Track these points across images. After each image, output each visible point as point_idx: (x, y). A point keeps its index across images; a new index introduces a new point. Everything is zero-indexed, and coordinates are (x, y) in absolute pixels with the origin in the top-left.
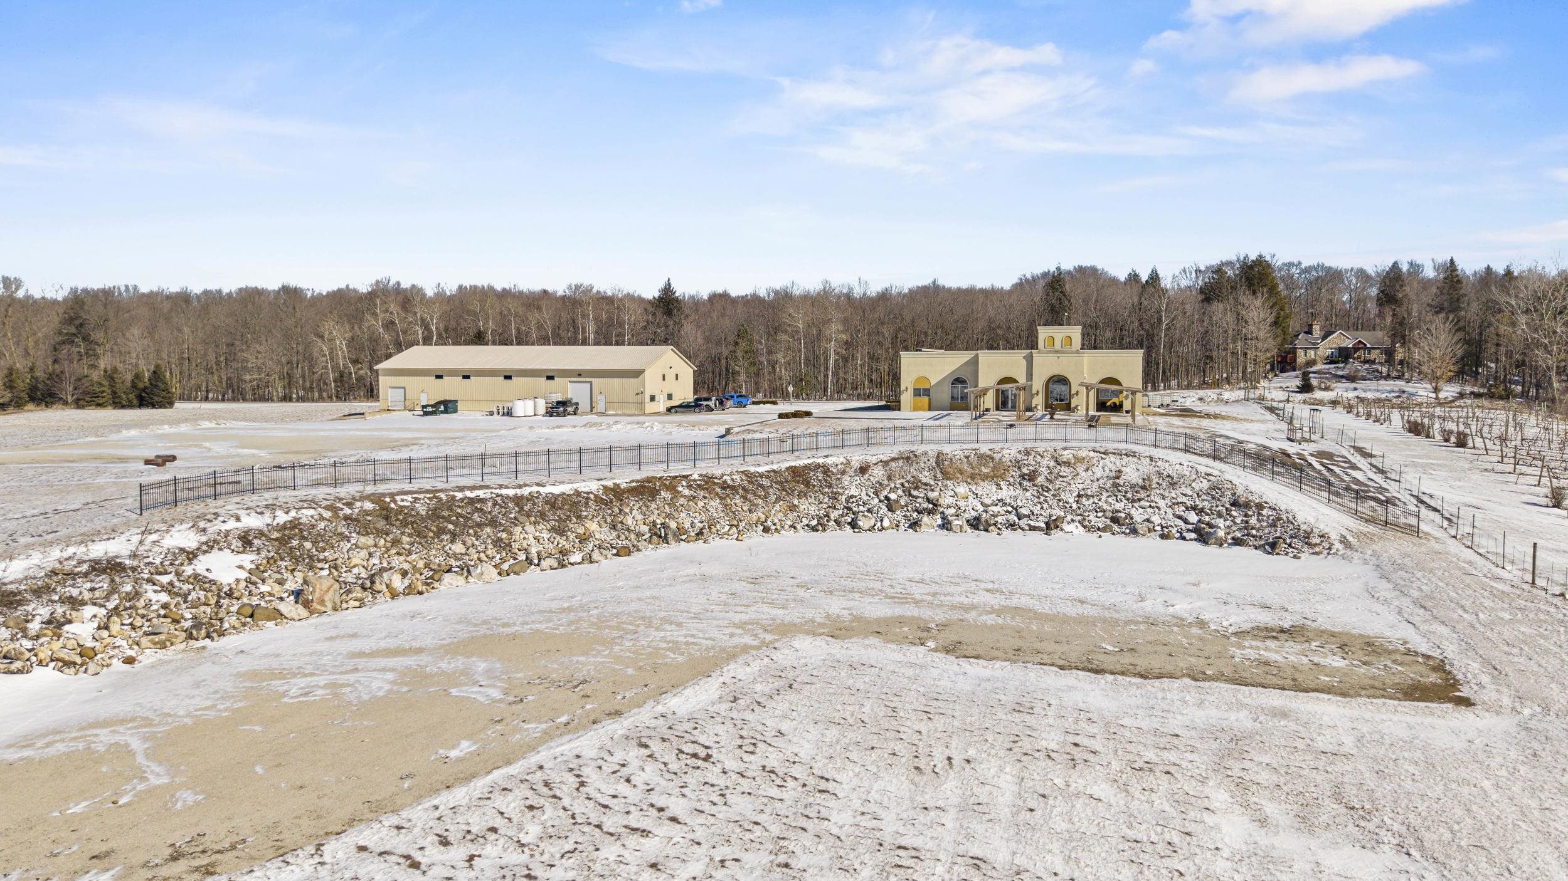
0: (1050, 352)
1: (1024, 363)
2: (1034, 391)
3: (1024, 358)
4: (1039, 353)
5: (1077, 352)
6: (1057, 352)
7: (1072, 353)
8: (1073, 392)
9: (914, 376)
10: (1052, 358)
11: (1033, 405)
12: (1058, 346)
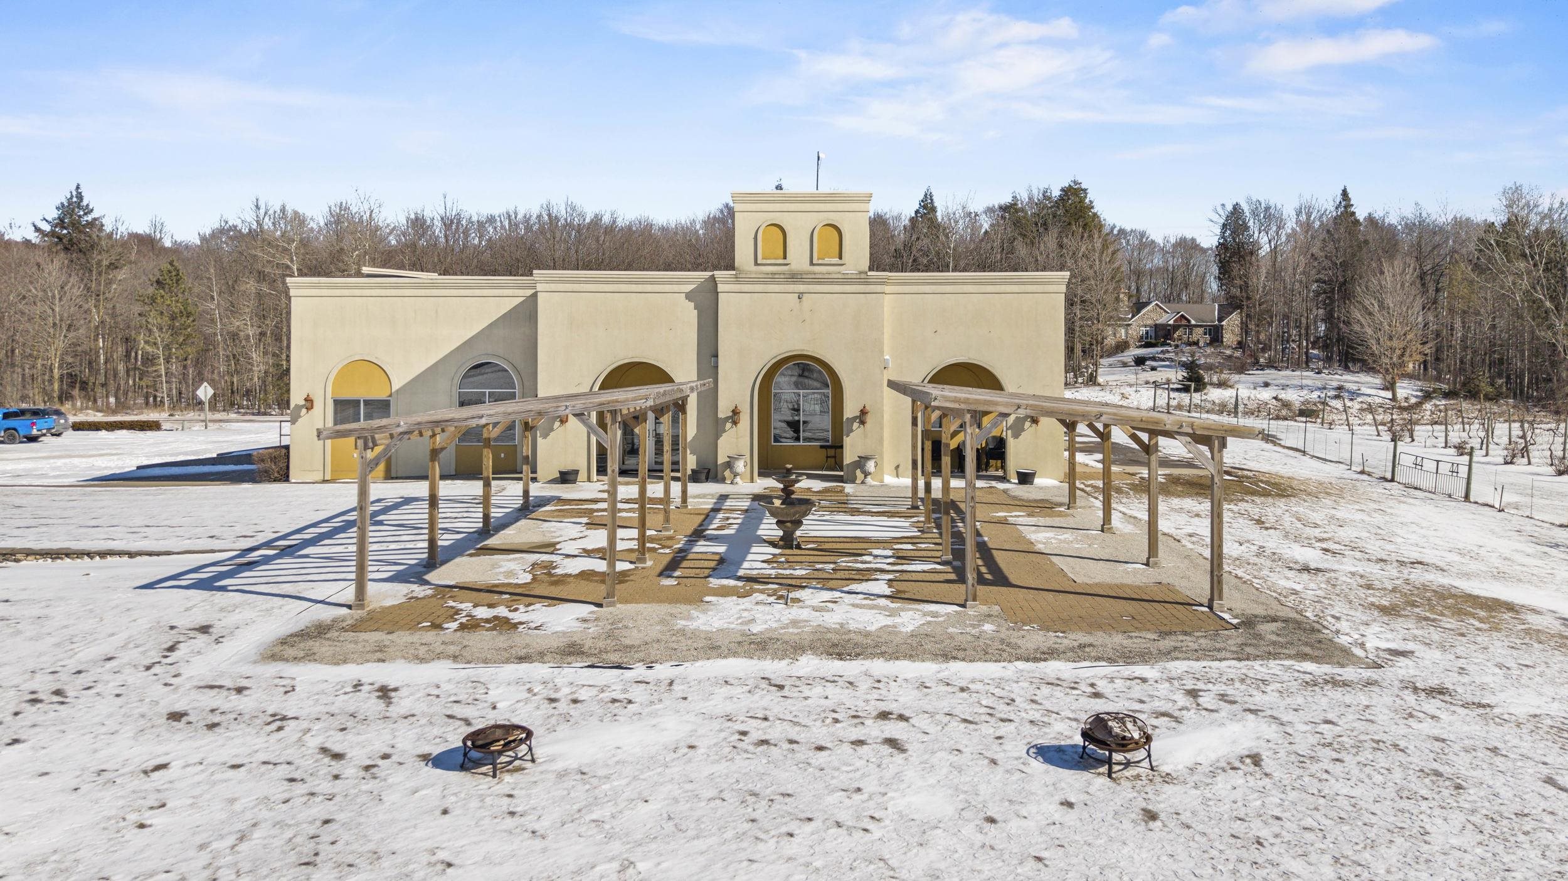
0: (772, 278)
1: (689, 314)
2: (724, 411)
3: (689, 296)
4: (737, 280)
5: (861, 279)
6: (794, 277)
7: (846, 280)
8: (850, 410)
9: (335, 360)
10: (782, 298)
11: (722, 459)
12: (798, 258)
